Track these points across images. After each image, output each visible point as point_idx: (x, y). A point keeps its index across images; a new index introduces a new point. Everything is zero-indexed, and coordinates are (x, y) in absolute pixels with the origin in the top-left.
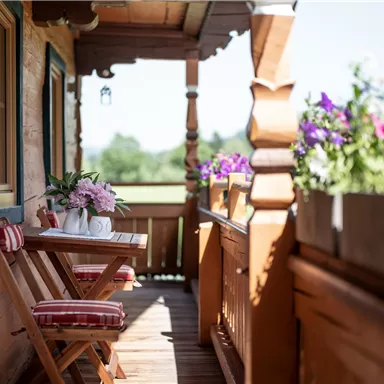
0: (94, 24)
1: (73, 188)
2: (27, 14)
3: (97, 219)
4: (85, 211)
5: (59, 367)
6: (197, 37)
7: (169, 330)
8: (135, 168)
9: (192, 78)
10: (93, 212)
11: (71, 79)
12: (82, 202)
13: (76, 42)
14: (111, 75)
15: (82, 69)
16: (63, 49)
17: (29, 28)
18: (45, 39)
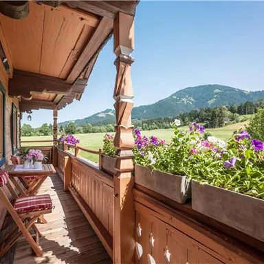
0: (31, 98)
1: (27, 153)
2: (7, 93)
3: (36, 163)
4: (32, 161)
5: (26, 227)
6: (57, 104)
7: (53, 186)
8: (30, 132)
9: (55, 114)
10: (35, 160)
11: (19, 113)
12: (31, 157)
13: (20, 103)
14: (31, 112)
15: (22, 110)
16: (17, 105)
17: (7, 97)
18: (12, 101)
